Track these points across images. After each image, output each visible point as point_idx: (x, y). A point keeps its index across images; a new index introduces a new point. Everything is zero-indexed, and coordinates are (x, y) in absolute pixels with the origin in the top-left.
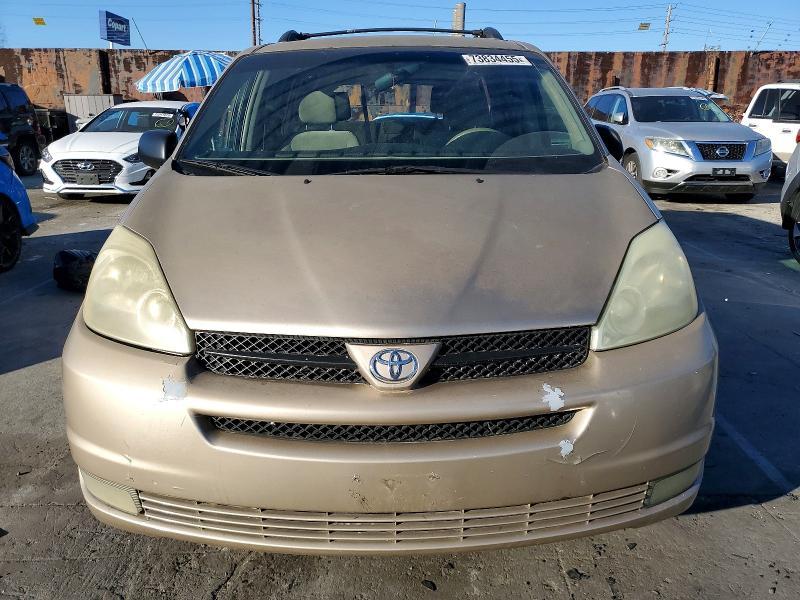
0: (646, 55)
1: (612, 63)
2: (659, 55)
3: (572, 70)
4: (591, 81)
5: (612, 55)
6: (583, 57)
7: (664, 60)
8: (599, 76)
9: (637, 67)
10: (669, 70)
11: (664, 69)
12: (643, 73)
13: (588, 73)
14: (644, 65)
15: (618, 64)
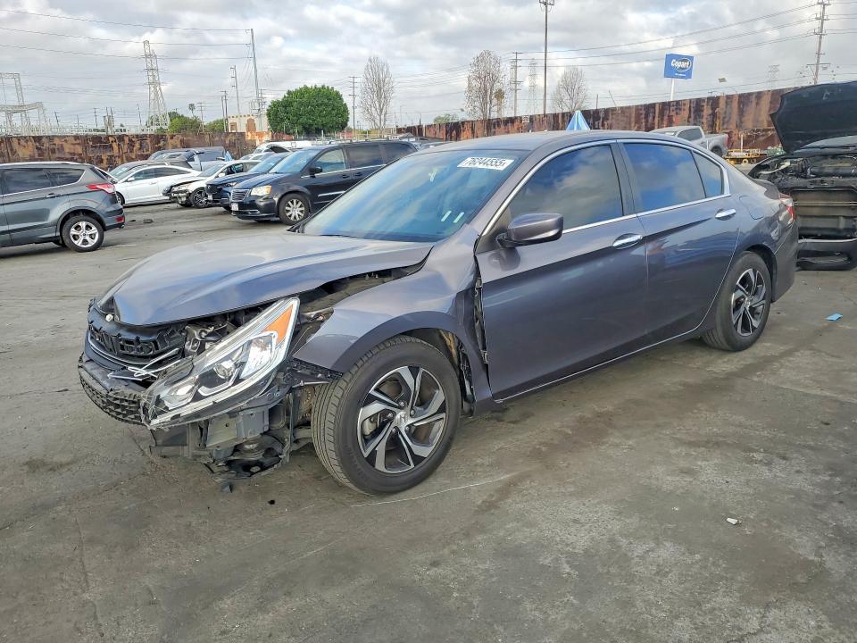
0: (741, 96)
1: (718, 103)
2: (750, 94)
3: (692, 109)
4: (705, 116)
5: (718, 98)
6: (699, 102)
7: (753, 99)
8: (710, 112)
9: (735, 104)
10: (757, 104)
11: (754, 104)
12: (739, 107)
13: (702, 111)
14: (739, 103)
15: (722, 103)
